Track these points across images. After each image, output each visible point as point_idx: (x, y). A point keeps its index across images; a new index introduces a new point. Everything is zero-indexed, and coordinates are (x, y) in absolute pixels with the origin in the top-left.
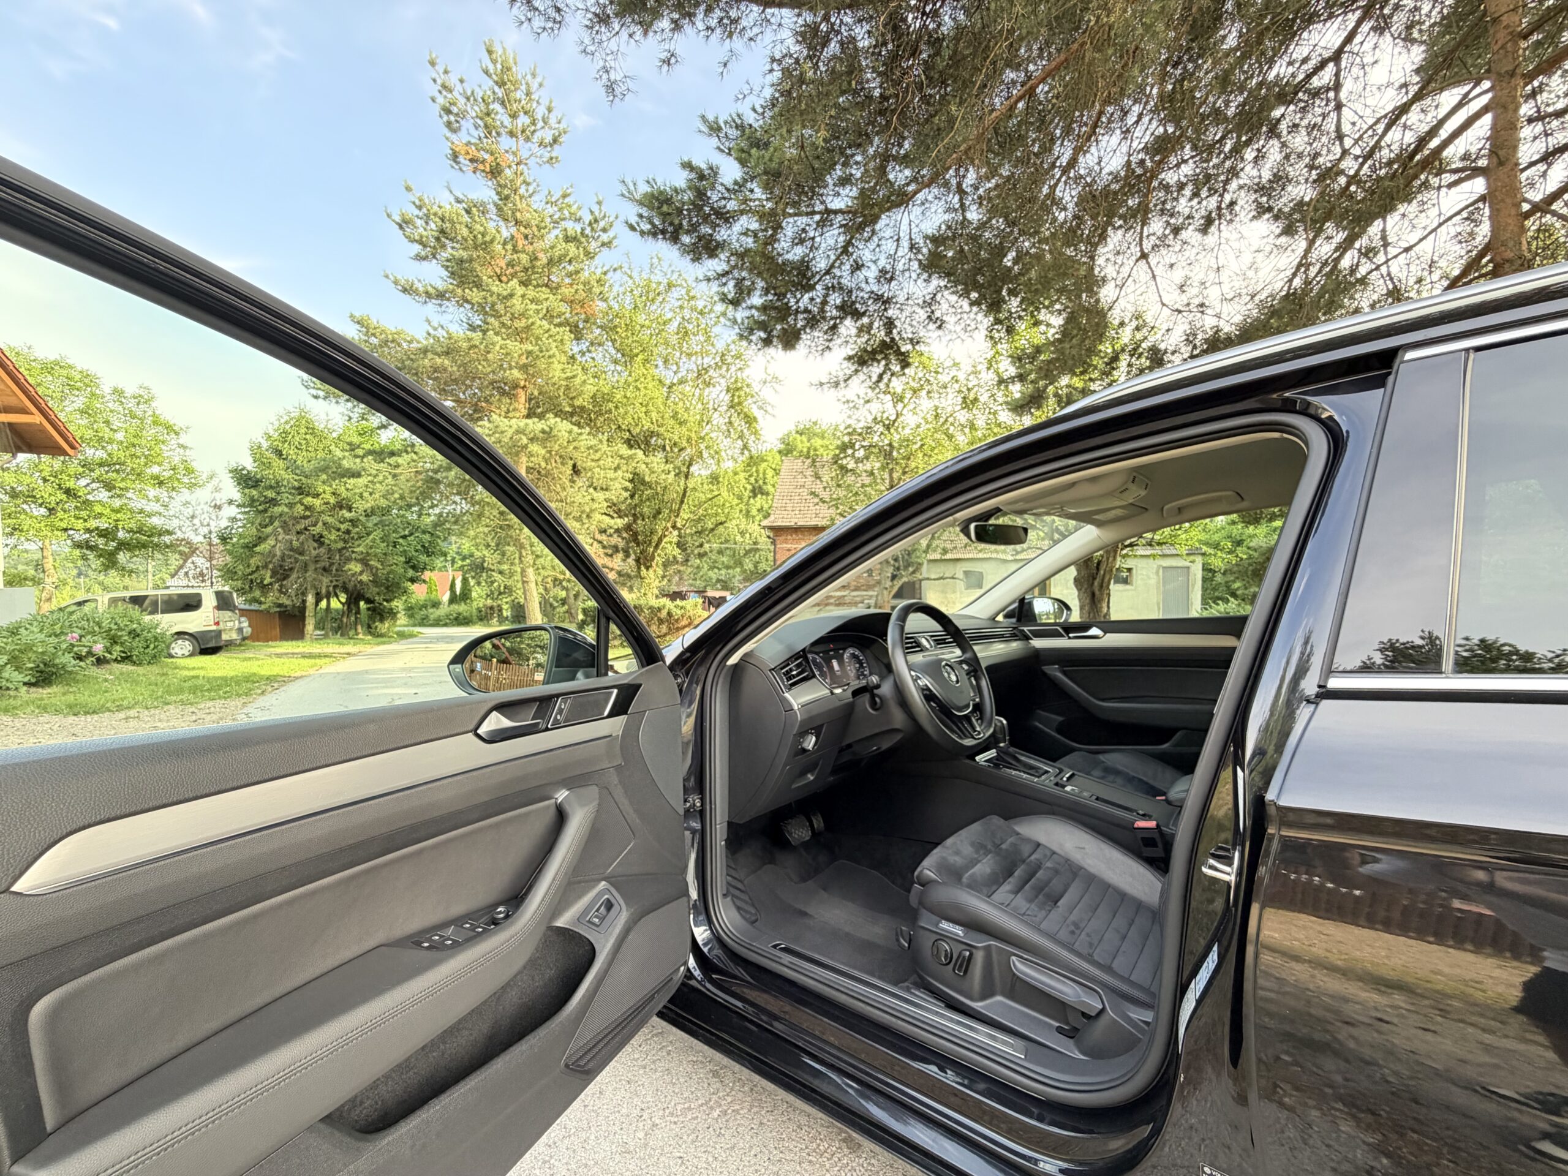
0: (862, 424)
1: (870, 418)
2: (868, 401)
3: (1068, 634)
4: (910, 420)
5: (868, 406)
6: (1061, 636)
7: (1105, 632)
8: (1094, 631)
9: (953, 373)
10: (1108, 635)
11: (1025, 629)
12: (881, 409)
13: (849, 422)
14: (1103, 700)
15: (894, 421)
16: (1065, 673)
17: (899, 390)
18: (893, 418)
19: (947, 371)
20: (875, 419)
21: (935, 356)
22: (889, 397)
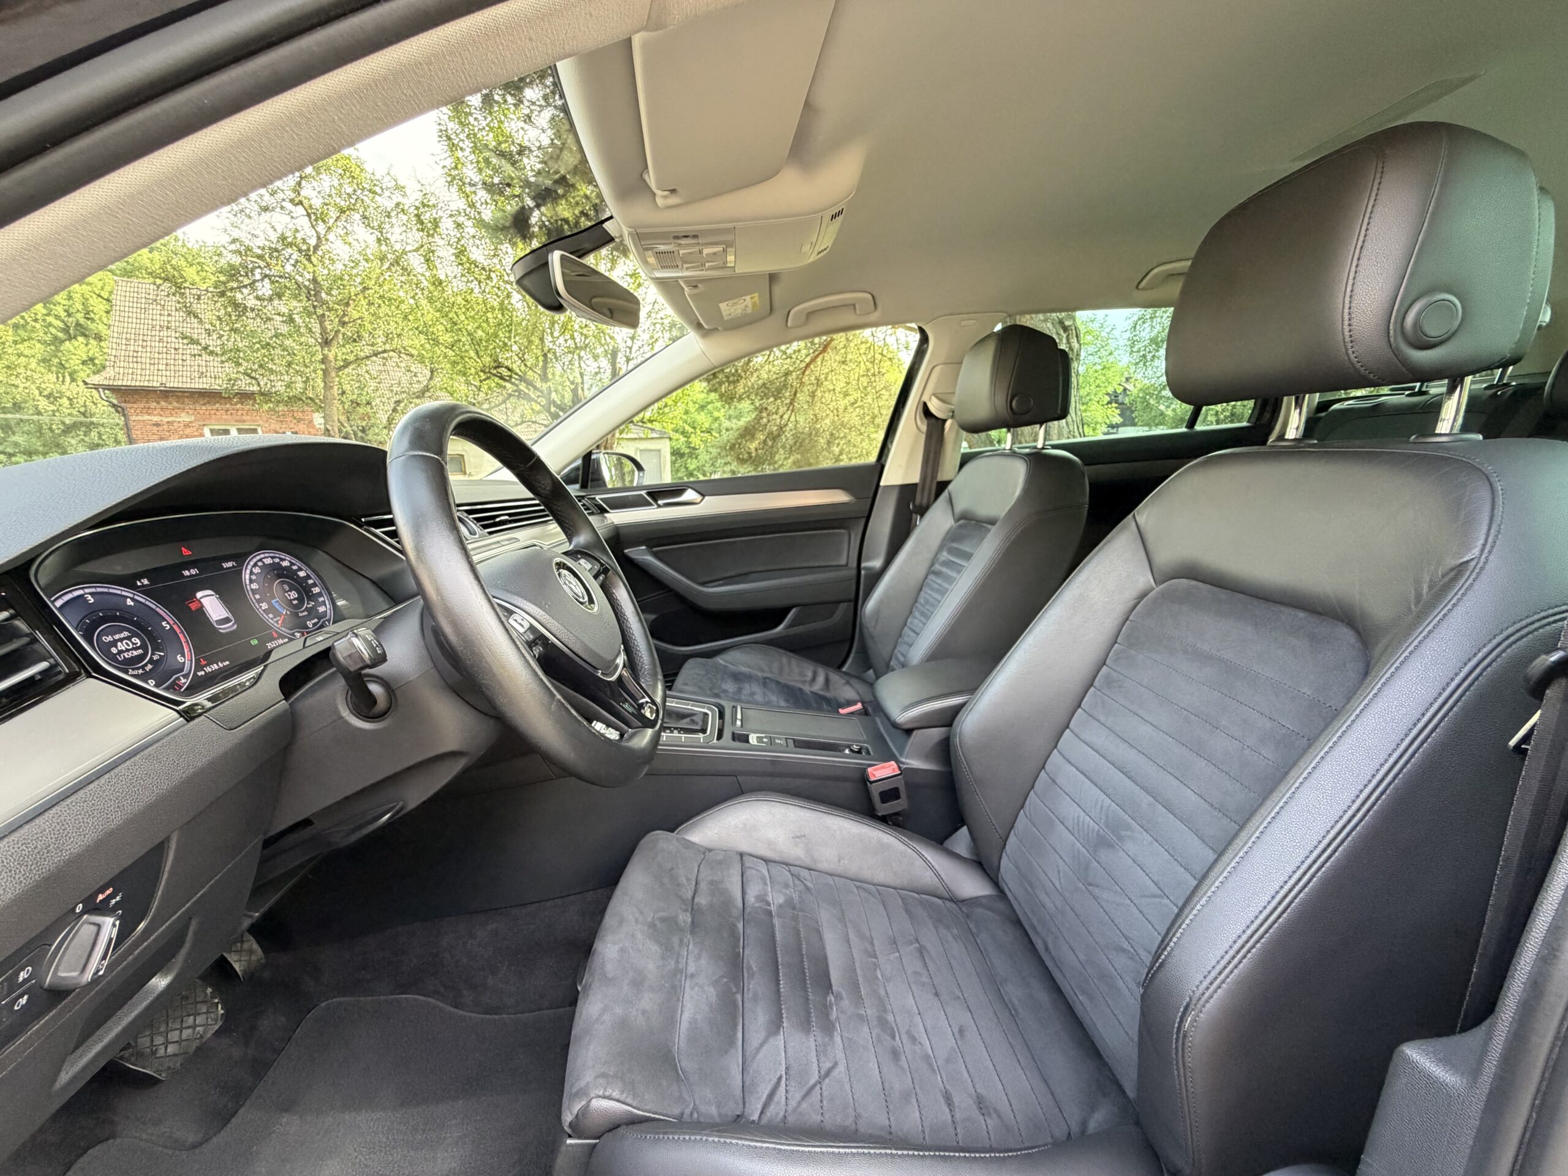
0: (260, 242)
1: (274, 237)
2: (266, 209)
3: (656, 501)
4: (338, 249)
5: (266, 216)
6: (650, 504)
7: (703, 496)
8: (690, 495)
9: (397, 198)
10: (707, 498)
11: (597, 497)
12: (291, 226)
13: (236, 234)
14: (703, 584)
15: (316, 248)
16: (656, 555)
17: (317, 203)
18: (313, 242)
19: (387, 193)
20: (283, 238)
21: (368, 167)
22: (300, 210)
